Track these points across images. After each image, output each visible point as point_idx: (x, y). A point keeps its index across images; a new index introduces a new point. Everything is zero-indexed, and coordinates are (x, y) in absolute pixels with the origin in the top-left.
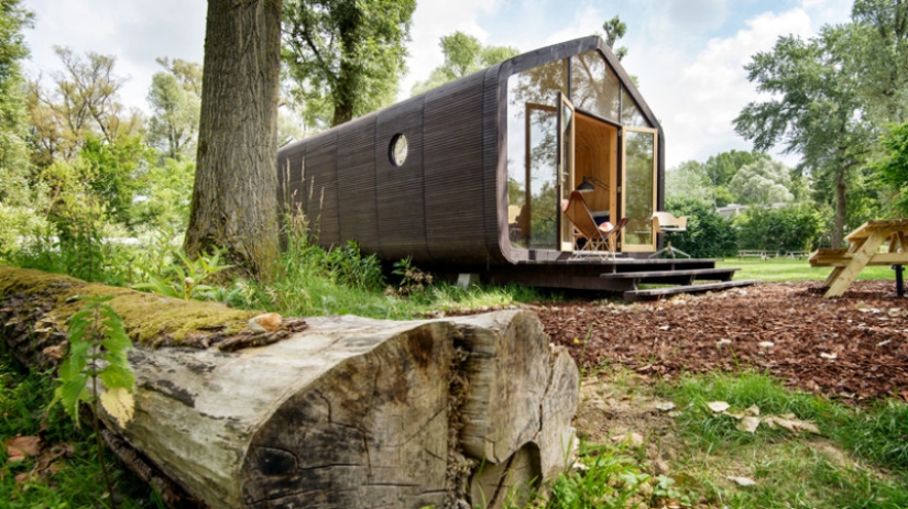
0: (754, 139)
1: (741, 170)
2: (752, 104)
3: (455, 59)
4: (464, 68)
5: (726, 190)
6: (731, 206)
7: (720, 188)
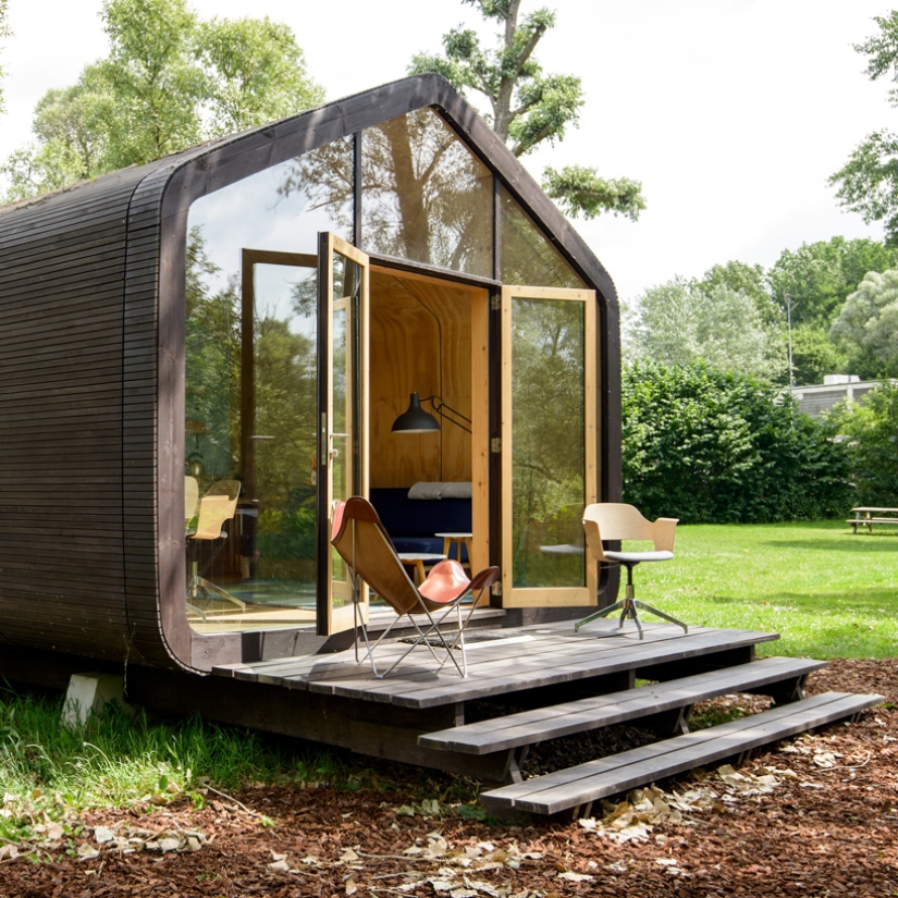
0: (886, 218)
1: (864, 284)
2: (876, 137)
3: (136, 49)
4: (156, 69)
5: (820, 334)
6: (833, 381)
7: (805, 330)
